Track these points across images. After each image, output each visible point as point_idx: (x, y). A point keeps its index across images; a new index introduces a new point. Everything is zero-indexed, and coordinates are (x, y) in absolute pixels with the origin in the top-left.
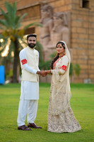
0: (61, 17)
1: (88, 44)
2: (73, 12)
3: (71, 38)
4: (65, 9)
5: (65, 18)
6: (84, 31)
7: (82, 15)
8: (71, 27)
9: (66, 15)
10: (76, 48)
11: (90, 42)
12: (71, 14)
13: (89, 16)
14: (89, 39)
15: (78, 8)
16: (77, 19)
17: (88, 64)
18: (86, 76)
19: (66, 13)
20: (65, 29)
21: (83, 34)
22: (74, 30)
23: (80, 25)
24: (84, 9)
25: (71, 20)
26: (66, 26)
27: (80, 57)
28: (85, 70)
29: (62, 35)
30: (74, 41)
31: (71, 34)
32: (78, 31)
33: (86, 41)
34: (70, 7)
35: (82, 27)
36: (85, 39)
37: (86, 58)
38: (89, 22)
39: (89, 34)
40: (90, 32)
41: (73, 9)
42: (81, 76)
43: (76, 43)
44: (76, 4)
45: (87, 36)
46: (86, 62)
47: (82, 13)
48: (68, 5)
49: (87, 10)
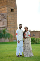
0: (3, 15)
1: (14, 26)
2: (8, 13)
3: (8, 23)
4: (4, 12)
5: (5, 15)
6: (12, 21)
7: (11, 14)
8: (7, 19)
9: (5, 14)
10: (10, 28)
11: (15, 25)
12: (7, 14)
13: (14, 15)
14: (14, 24)
15: (9, 11)
16: (9, 16)
17: (14, 34)
18: (14, 39)
19: (5, 13)
20: (5, 20)
21: (12, 22)
22: (8, 20)
23: (11, 18)
24: (12, 12)
25: (7, 17)
26: (5, 19)
27: (12, 31)
28: (14, 36)
29: (4, 22)
30: (9, 24)
31: (7, 22)
32: (10, 21)
33: (14, 25)
34: (6, 11)
35: (12, 19)
36: (13, 24)
37: (14, 31)
38: (14, 17)
39: (14, 22)
40: (15, 21)
41: (7, 12)
42: (13, 39)
43: (10, 25)
44: (9, 10)
45: (14, 23)
46: (14, 33)
47: (11, 13)
48: (5, 10)
49: (13, 12)
